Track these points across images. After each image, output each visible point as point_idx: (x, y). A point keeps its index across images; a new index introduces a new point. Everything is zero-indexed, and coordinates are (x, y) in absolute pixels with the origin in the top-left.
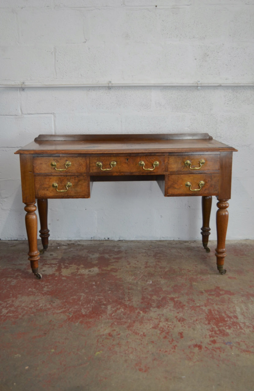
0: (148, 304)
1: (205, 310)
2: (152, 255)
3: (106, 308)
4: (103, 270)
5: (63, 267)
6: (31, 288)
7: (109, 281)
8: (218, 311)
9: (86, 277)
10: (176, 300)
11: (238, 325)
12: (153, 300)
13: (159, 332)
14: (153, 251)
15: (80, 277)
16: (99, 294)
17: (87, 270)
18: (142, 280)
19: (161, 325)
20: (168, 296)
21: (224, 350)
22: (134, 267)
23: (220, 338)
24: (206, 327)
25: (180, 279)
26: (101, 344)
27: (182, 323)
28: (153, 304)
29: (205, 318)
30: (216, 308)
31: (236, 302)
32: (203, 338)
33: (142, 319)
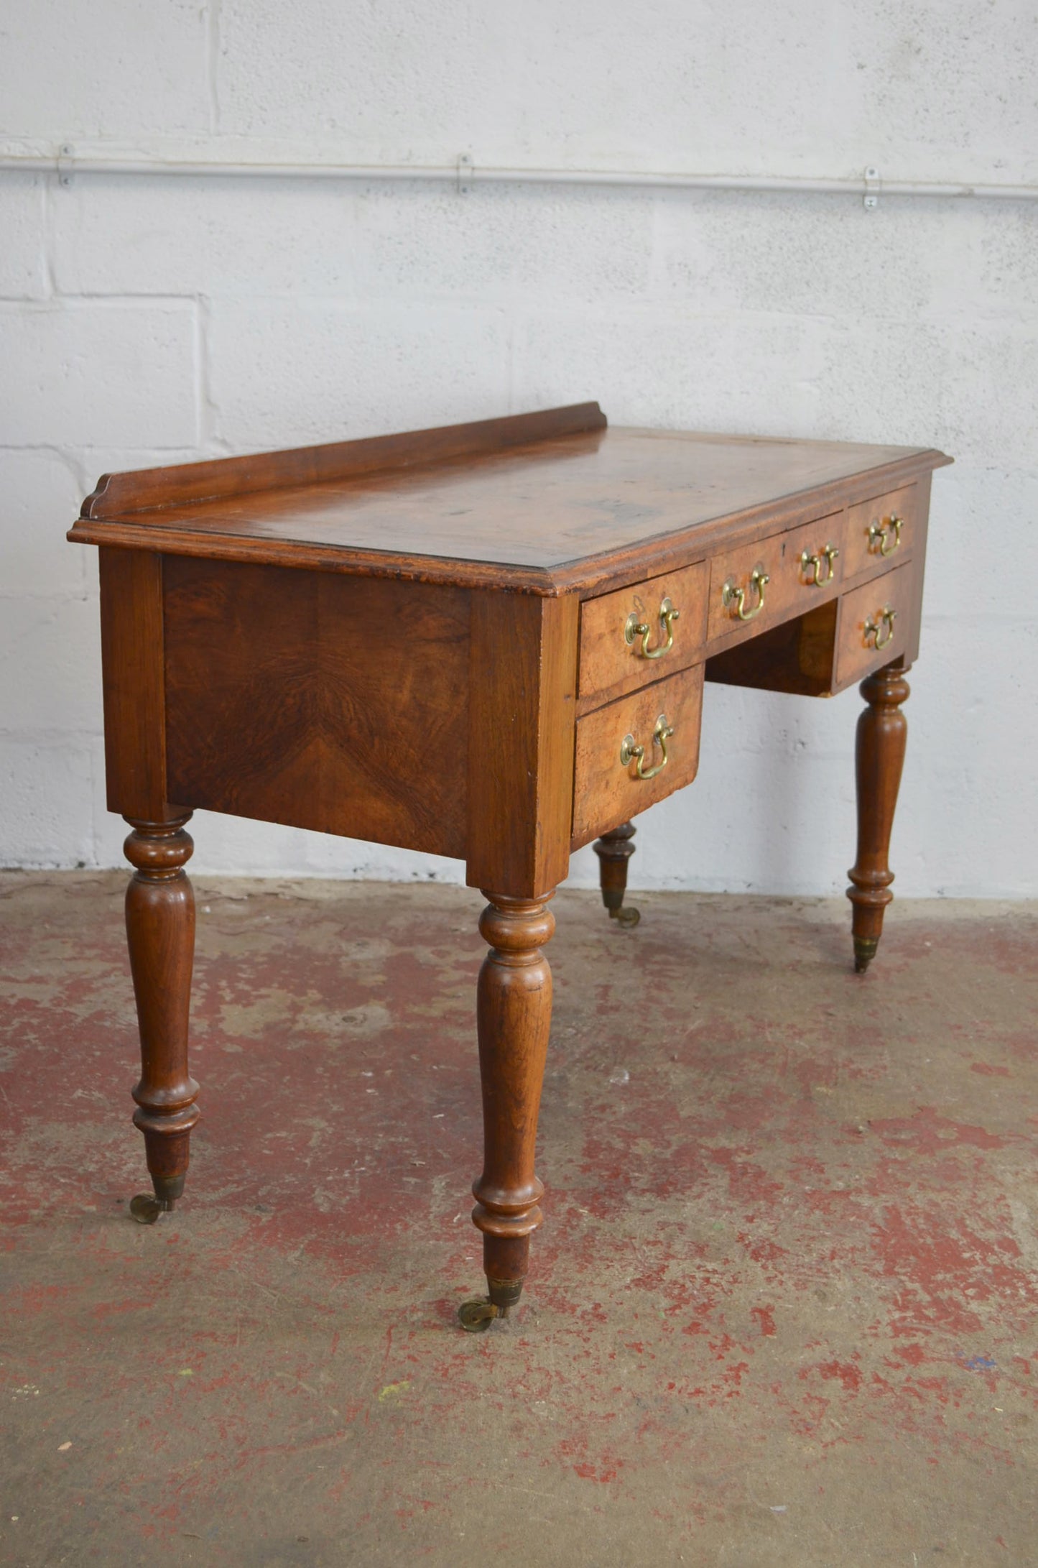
0: (615, 1175)
1: (871, 1208)
2: (631, 956)
3: (427, 1189)
4: (408, 1018)
5: (228, 999)
6: (84, 1088)
7: (435, 1067)
8: (928, 1217)
9: (333, 1044)
10: (739, 1159)
11: (1020, 1284)
12: (638, 1157)
13: (665, 1303)
14: (634, 939)
15: (304, 1042)
16: (394, 1122)
17: (337, 1017)
18: (587, 1068)
19: (674, 1271)
20: (702, 1141)
21: (959, 1394)
23: (941, 1341)
24: (878, 1289)
25: (756, 1066)
26: (404, 1348)
27: (770, 1264)
28: (637, 1174)
29: (874, 1247)
30: (920, 1201)
31: (1009, 1179)
32: (864, 1336)
33: (589, 1242)
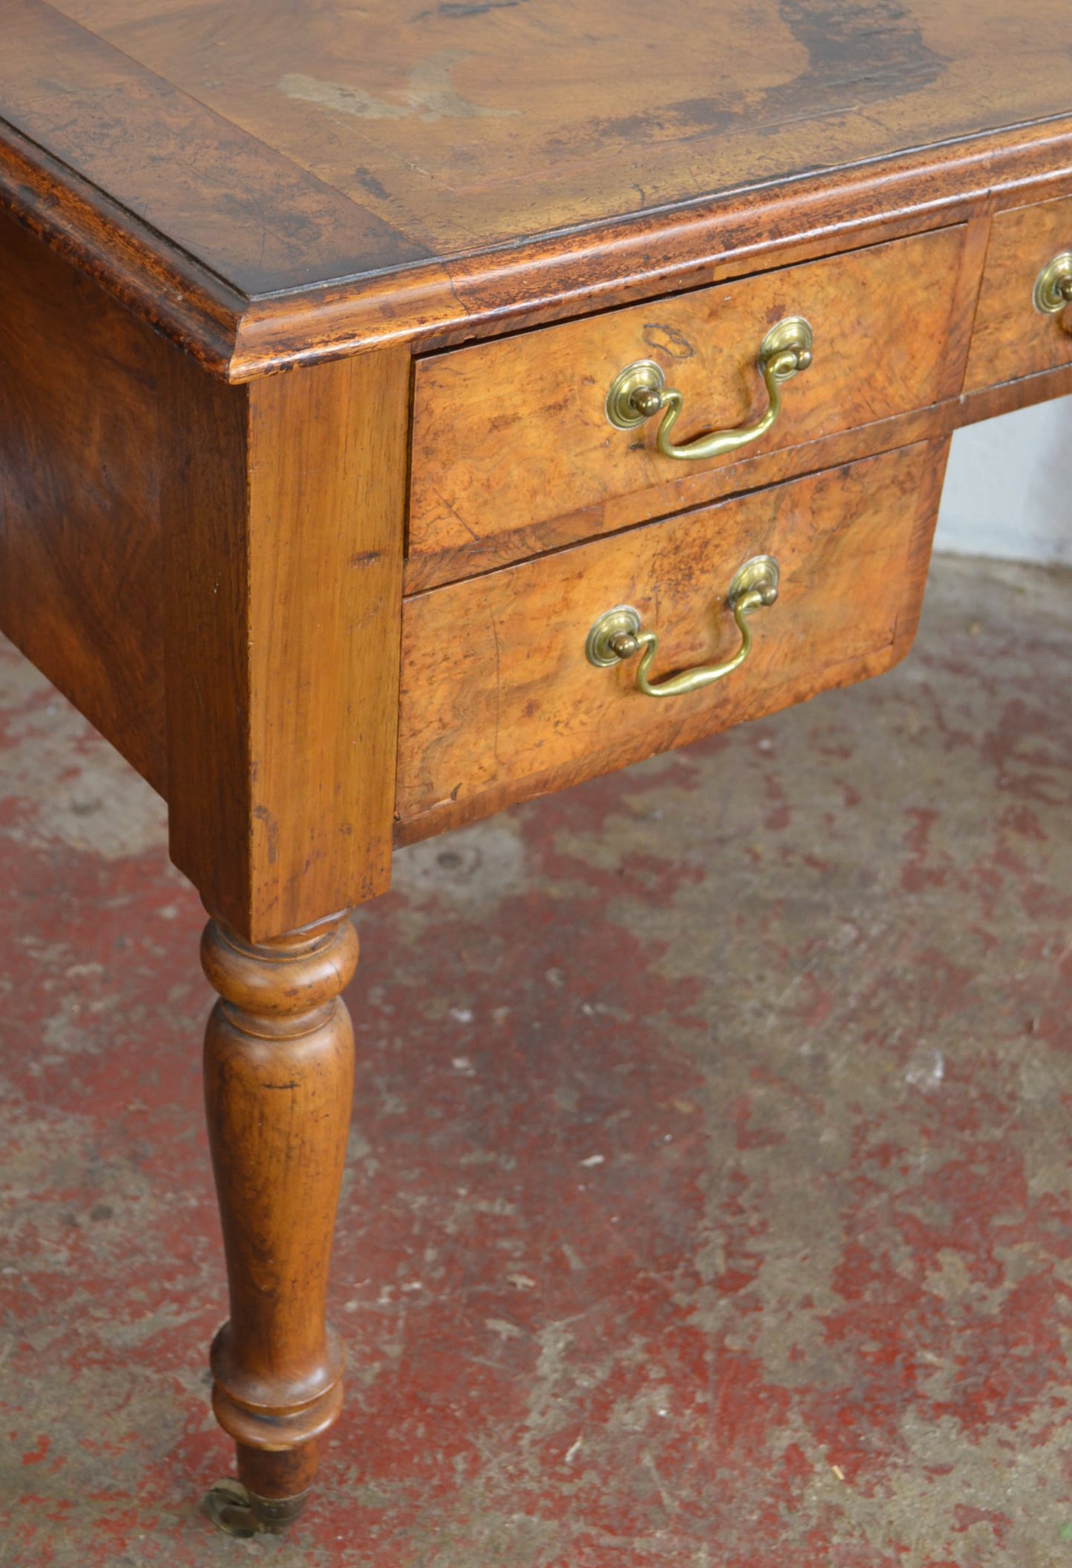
2: (979, 734)
3: (524, 1356)
4: (555, 867)
7: (587, 1009)
12: (937, 1305)
14: (989, 686)
16: (491, 1157)
18: (867, 1037)
20: (1063, 1269)
22: (811, 861)
28: (930, 1357)
33: (818, 1551)
